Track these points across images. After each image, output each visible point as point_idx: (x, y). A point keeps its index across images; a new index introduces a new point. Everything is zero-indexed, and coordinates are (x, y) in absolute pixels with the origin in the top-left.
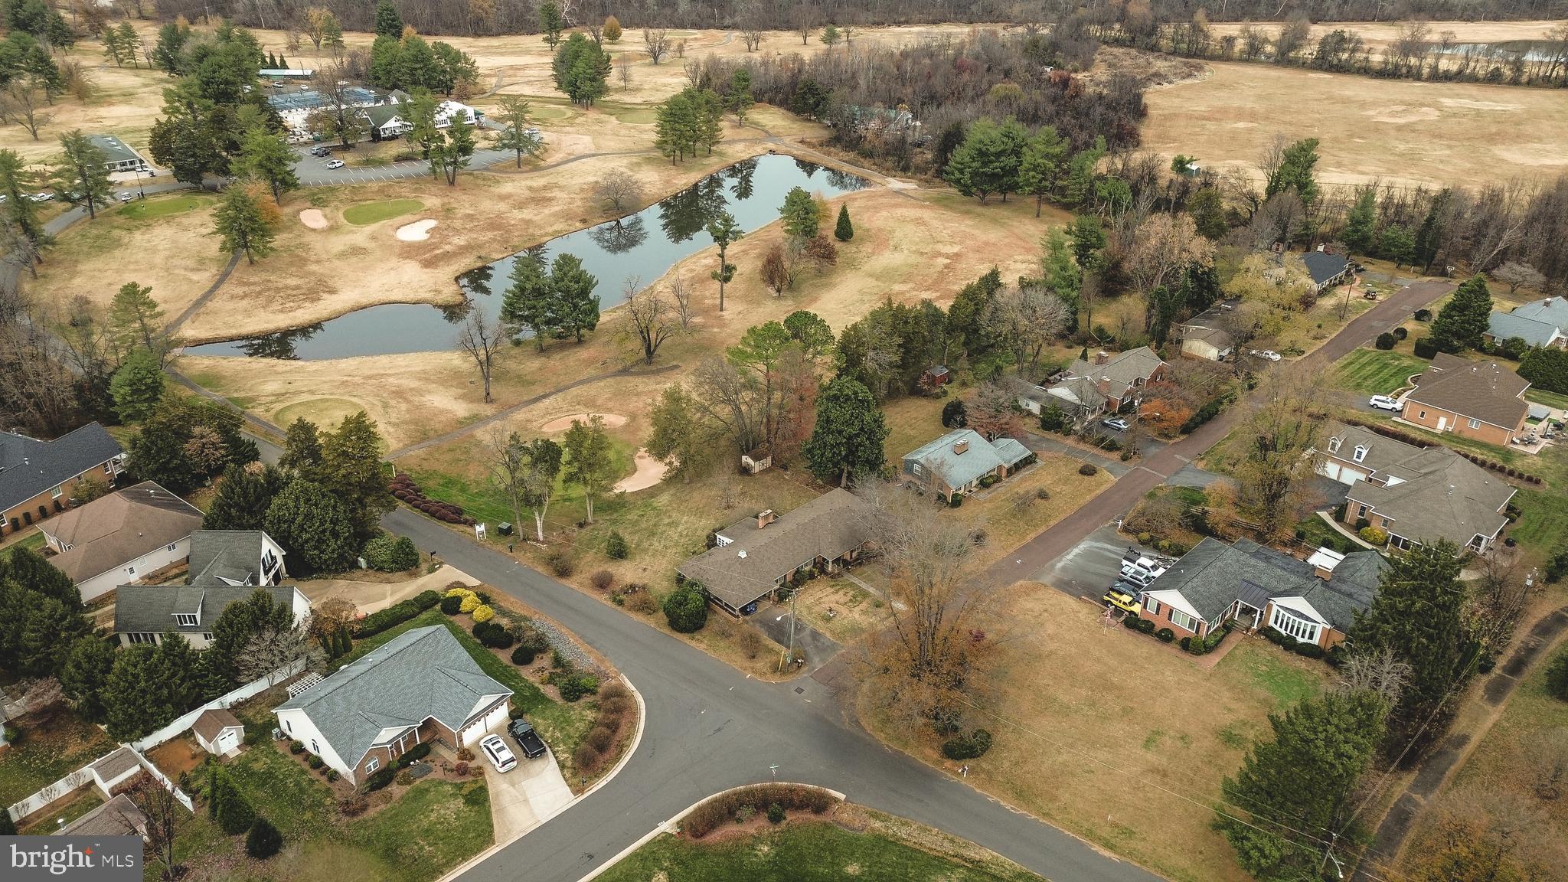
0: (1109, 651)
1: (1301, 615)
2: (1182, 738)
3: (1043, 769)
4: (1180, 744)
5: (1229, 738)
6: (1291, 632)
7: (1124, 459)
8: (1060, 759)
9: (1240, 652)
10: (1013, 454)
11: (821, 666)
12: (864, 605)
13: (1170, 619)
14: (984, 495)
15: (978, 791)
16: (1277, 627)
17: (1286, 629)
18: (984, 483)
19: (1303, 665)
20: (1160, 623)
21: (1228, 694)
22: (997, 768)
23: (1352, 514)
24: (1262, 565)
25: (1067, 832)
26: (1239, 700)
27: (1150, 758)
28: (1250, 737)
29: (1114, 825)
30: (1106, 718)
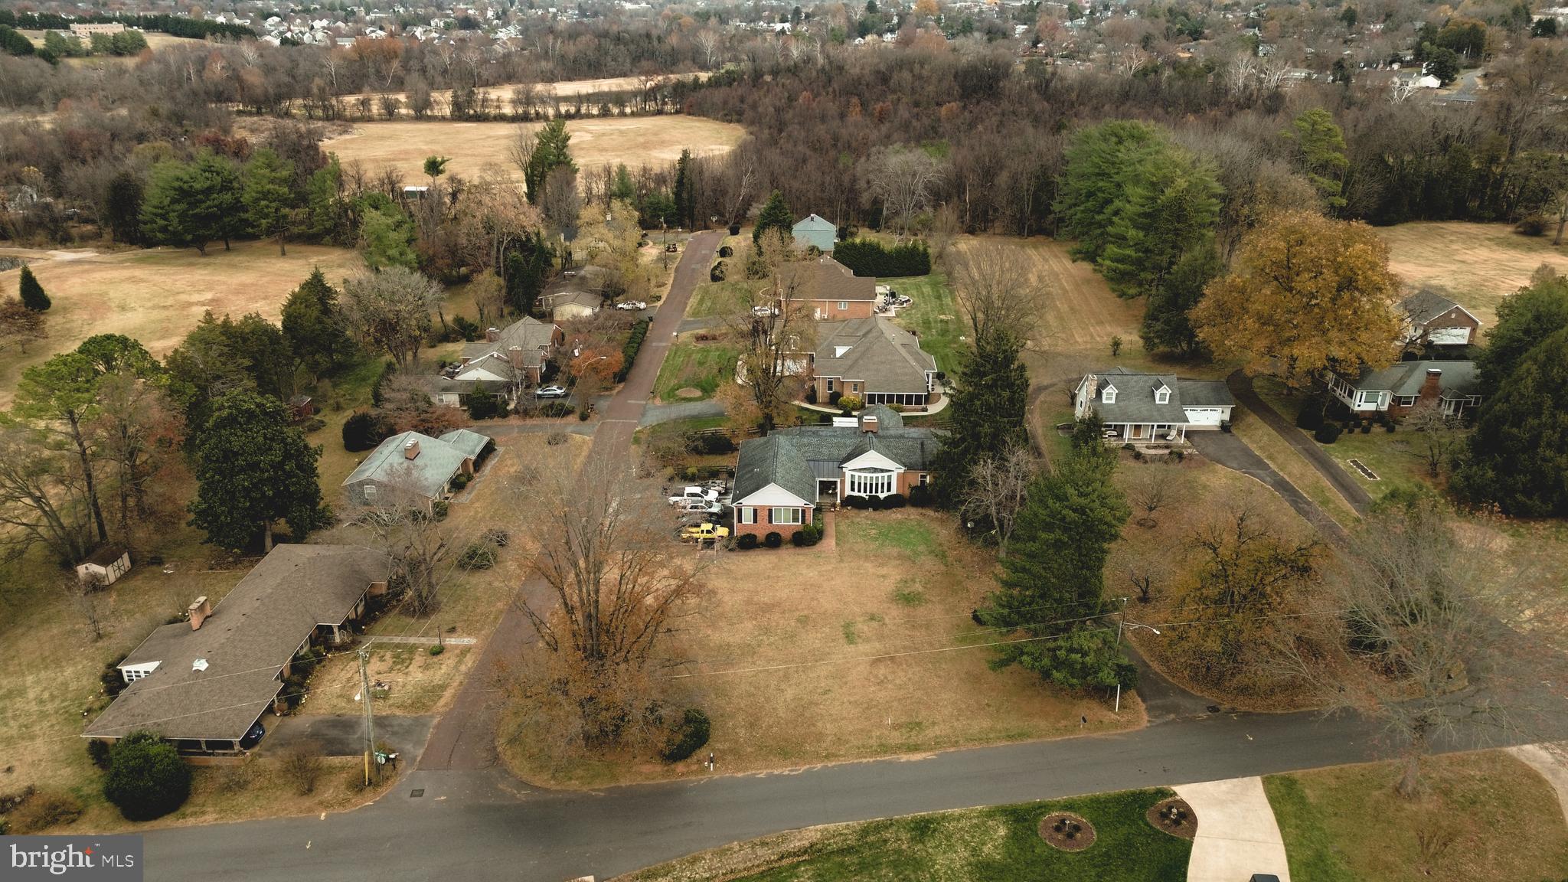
0: (735, 579)
1: (875, 470)
2: (872, 619)
3: (783, 716)
4: (875, 624)
5: (906, 599)
6: (871, 491)
7: (584, 418)
8: (788, 696)
9: (843, 527)
10: (471, 444)
11: (420, 752)
12: (419, 660)
13: (770, 521)
14: (464, 497)
15: (740, 775)
16: (856, 493)
17: (865, 491)
18: (458, 484)
19: (899, 516)
20: (761, 531)
21: (869, 565)
22: (736, 742)
23: (823, 392)
24: (815, 440)
25: (865, 760)
26: (881, 565)
27: (864, 650)
28: (920, 589)
29: (896, 727)
30: (792, 637)
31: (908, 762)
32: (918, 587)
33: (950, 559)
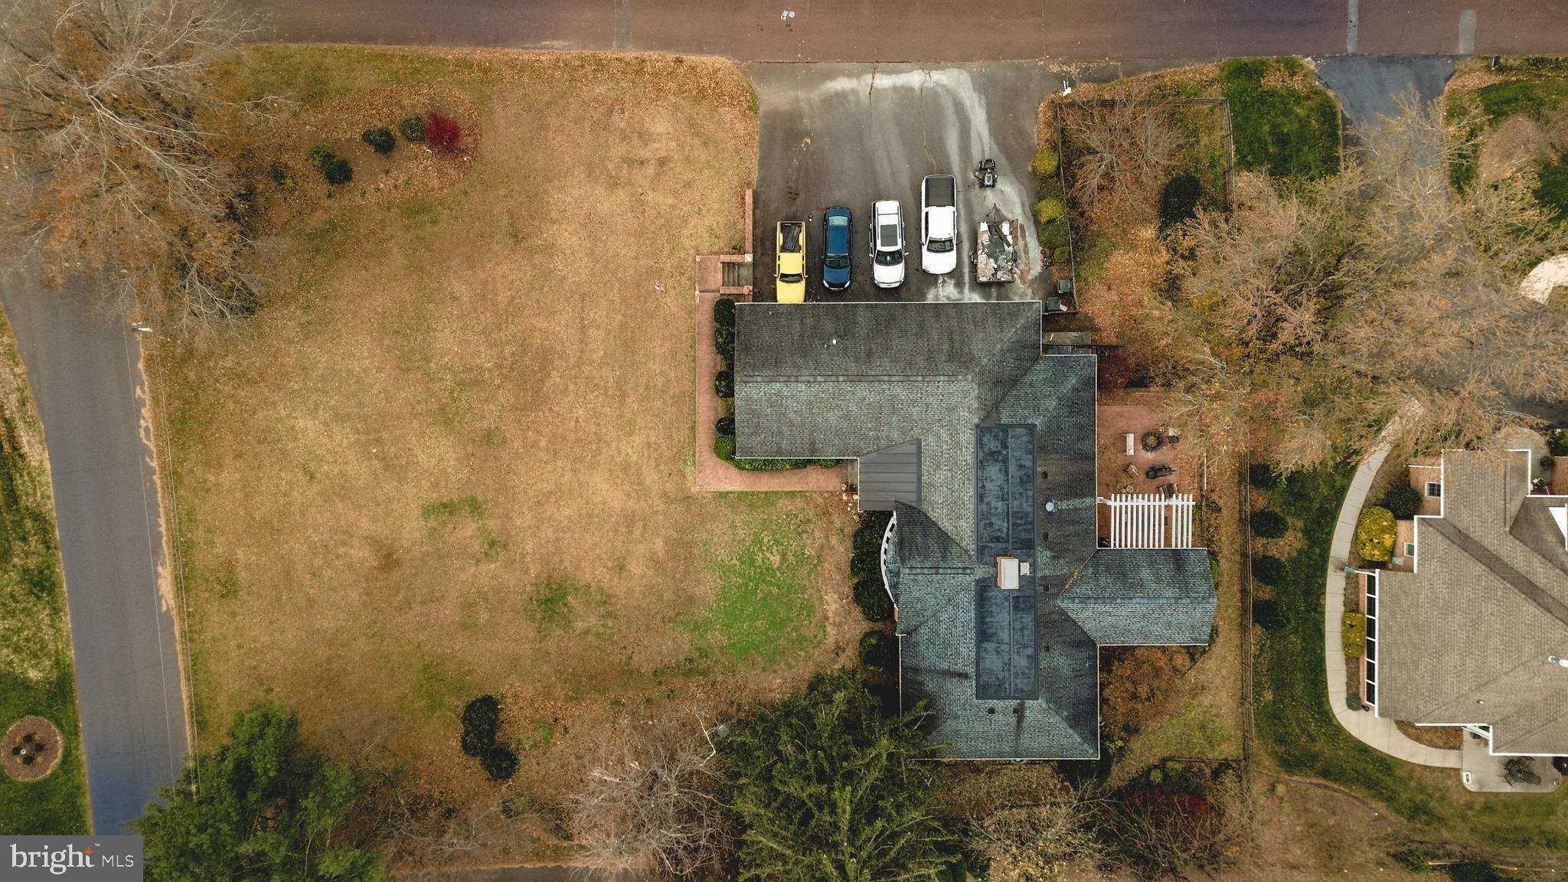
0: (623, 327)
2: (492, 544)
4: (476, 547)
5: (550, 600)
8: (301, 423)
9: (787, 505)
15: (141, 366)
19: (832, 607)
21: (659, 545)
24: (967, 455)
25: (162, 521)
26: (656, 564)
27: (412, 530)
28: (580, 625)
29: (230, 566)
30: (447, 422)
31: (157, 576)
32: (586, 621)
33: (678, 682)
